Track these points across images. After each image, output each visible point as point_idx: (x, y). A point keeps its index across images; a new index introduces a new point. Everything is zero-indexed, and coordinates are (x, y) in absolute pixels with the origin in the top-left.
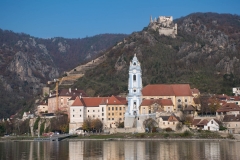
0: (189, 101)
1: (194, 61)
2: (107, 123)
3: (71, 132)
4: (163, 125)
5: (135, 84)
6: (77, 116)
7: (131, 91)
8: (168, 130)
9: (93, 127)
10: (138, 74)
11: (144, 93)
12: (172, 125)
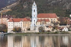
0: (56, 20)
1: (54, 4)
2: (23, 29)
3: (8, 32)
4: (46, 29)
5: (34, 13)
6: (11, 26)
7: (33, 16)
8: (49, 31)
9: (17, 30)
10: (36, 9)
11: (38, 17)
12: (50, 29)
